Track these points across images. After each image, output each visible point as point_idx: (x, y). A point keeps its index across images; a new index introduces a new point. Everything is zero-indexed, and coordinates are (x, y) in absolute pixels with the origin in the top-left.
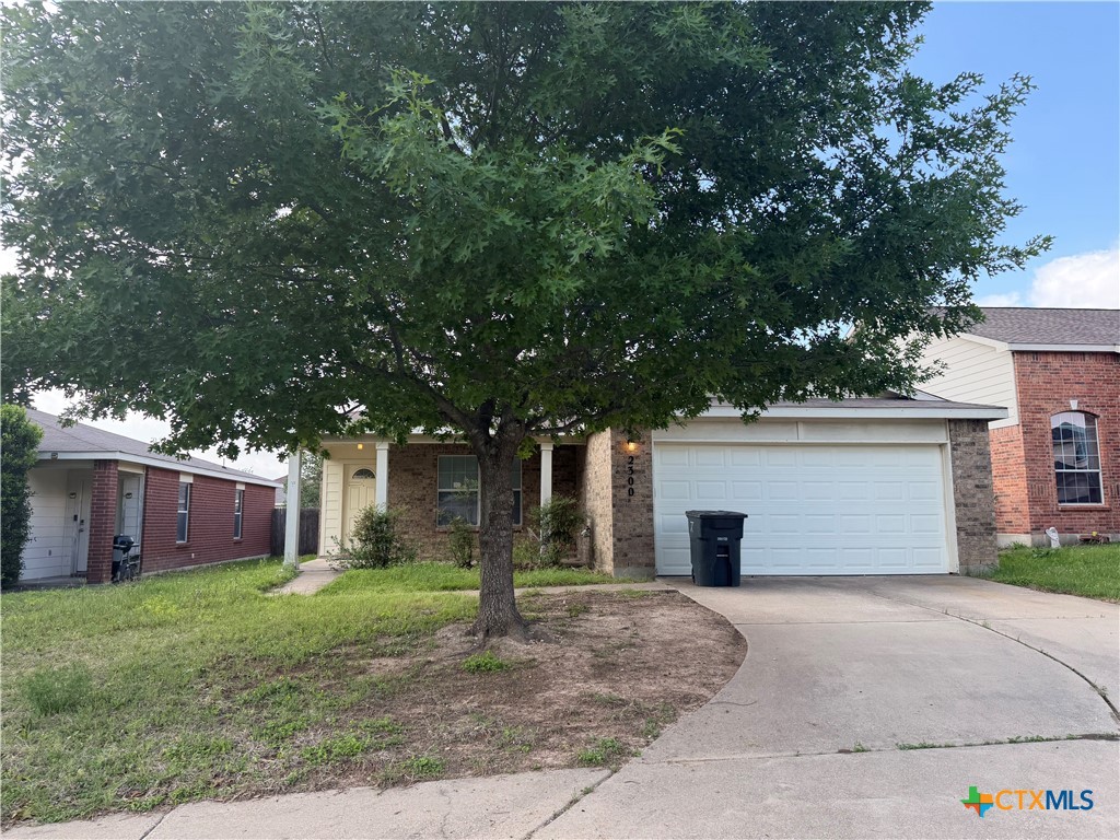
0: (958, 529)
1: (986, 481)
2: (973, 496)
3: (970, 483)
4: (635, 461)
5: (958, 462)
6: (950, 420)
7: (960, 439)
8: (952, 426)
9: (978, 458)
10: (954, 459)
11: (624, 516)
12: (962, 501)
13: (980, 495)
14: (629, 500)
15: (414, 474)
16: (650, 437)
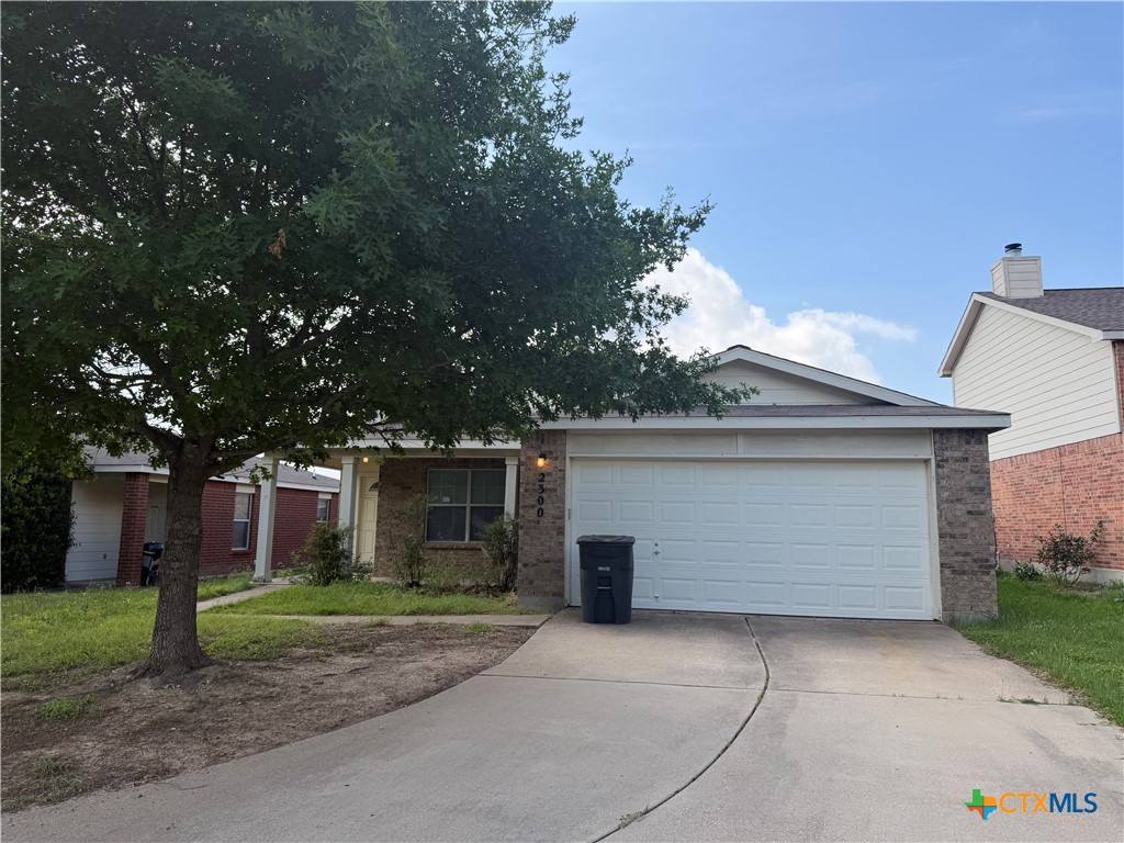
0: (942, 565)
1: (982, 507)
2: (964, 525)
3: (960, 509)
4: (546, 478)
5: (943, 483)
6: (936, 431)
7: (947, 454)
8: (937, 437)
9: (972, 477)
10: (939, 479)
11: (532, 538)
12: (948, 530)
13: (973, 524)
14: (538, 522)
15: (403, 488)
16: (563, 452)
